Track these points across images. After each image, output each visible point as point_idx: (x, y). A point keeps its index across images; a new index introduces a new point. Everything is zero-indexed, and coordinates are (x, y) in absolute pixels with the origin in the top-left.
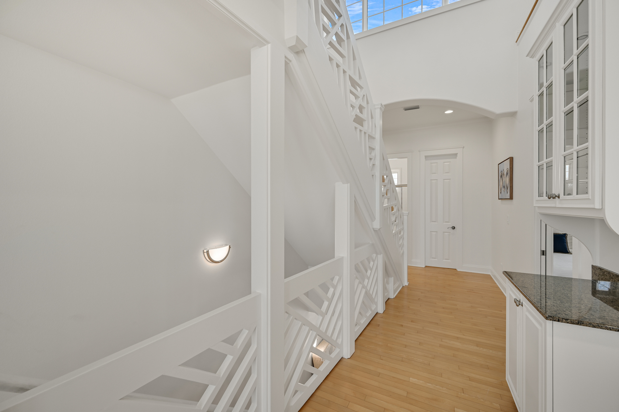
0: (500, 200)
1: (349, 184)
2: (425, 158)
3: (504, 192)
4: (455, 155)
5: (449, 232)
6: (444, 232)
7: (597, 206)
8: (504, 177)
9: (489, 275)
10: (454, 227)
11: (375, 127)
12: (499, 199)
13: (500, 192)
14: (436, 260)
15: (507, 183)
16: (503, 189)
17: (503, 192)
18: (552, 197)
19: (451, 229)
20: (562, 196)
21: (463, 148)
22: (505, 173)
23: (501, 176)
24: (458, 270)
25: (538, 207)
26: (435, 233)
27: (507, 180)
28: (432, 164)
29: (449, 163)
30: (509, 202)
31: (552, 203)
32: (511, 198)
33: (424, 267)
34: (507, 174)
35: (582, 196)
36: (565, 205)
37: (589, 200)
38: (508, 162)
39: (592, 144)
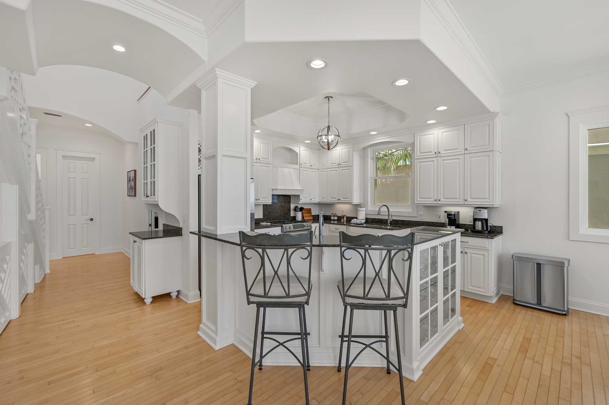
0: (129, 197)
1: (18, 185)
2: (63, 157)
4: (93, 159)
5: (87, 224)
6: (82, 224)
7: (157, 200)
8: (131, 181)
9: (122, 252)
10: (92, 219)
11: (31, 137)
13: (128, 192)
14: (75, 249)
15: (133, 186)
16: (130, 189)
17: (130, 191)
18: (147, 196)
19: (89, 220)
20: (150, 196)
21: (100, 154)
22: (132, 179)
24: (96, 254)
25: (144, 201)
26: (73, 226)
27: (133, 184)
28: (70, 163)
29: (87, 165)
30: (134, 198)
31: (147, 199)
32: (135, 195)
33: (62, 258)
34: (133, 180)
35: (154, 197)
36: (150, 200)
37: (155, 198)
38: (133, 172)
39: (156, 180)
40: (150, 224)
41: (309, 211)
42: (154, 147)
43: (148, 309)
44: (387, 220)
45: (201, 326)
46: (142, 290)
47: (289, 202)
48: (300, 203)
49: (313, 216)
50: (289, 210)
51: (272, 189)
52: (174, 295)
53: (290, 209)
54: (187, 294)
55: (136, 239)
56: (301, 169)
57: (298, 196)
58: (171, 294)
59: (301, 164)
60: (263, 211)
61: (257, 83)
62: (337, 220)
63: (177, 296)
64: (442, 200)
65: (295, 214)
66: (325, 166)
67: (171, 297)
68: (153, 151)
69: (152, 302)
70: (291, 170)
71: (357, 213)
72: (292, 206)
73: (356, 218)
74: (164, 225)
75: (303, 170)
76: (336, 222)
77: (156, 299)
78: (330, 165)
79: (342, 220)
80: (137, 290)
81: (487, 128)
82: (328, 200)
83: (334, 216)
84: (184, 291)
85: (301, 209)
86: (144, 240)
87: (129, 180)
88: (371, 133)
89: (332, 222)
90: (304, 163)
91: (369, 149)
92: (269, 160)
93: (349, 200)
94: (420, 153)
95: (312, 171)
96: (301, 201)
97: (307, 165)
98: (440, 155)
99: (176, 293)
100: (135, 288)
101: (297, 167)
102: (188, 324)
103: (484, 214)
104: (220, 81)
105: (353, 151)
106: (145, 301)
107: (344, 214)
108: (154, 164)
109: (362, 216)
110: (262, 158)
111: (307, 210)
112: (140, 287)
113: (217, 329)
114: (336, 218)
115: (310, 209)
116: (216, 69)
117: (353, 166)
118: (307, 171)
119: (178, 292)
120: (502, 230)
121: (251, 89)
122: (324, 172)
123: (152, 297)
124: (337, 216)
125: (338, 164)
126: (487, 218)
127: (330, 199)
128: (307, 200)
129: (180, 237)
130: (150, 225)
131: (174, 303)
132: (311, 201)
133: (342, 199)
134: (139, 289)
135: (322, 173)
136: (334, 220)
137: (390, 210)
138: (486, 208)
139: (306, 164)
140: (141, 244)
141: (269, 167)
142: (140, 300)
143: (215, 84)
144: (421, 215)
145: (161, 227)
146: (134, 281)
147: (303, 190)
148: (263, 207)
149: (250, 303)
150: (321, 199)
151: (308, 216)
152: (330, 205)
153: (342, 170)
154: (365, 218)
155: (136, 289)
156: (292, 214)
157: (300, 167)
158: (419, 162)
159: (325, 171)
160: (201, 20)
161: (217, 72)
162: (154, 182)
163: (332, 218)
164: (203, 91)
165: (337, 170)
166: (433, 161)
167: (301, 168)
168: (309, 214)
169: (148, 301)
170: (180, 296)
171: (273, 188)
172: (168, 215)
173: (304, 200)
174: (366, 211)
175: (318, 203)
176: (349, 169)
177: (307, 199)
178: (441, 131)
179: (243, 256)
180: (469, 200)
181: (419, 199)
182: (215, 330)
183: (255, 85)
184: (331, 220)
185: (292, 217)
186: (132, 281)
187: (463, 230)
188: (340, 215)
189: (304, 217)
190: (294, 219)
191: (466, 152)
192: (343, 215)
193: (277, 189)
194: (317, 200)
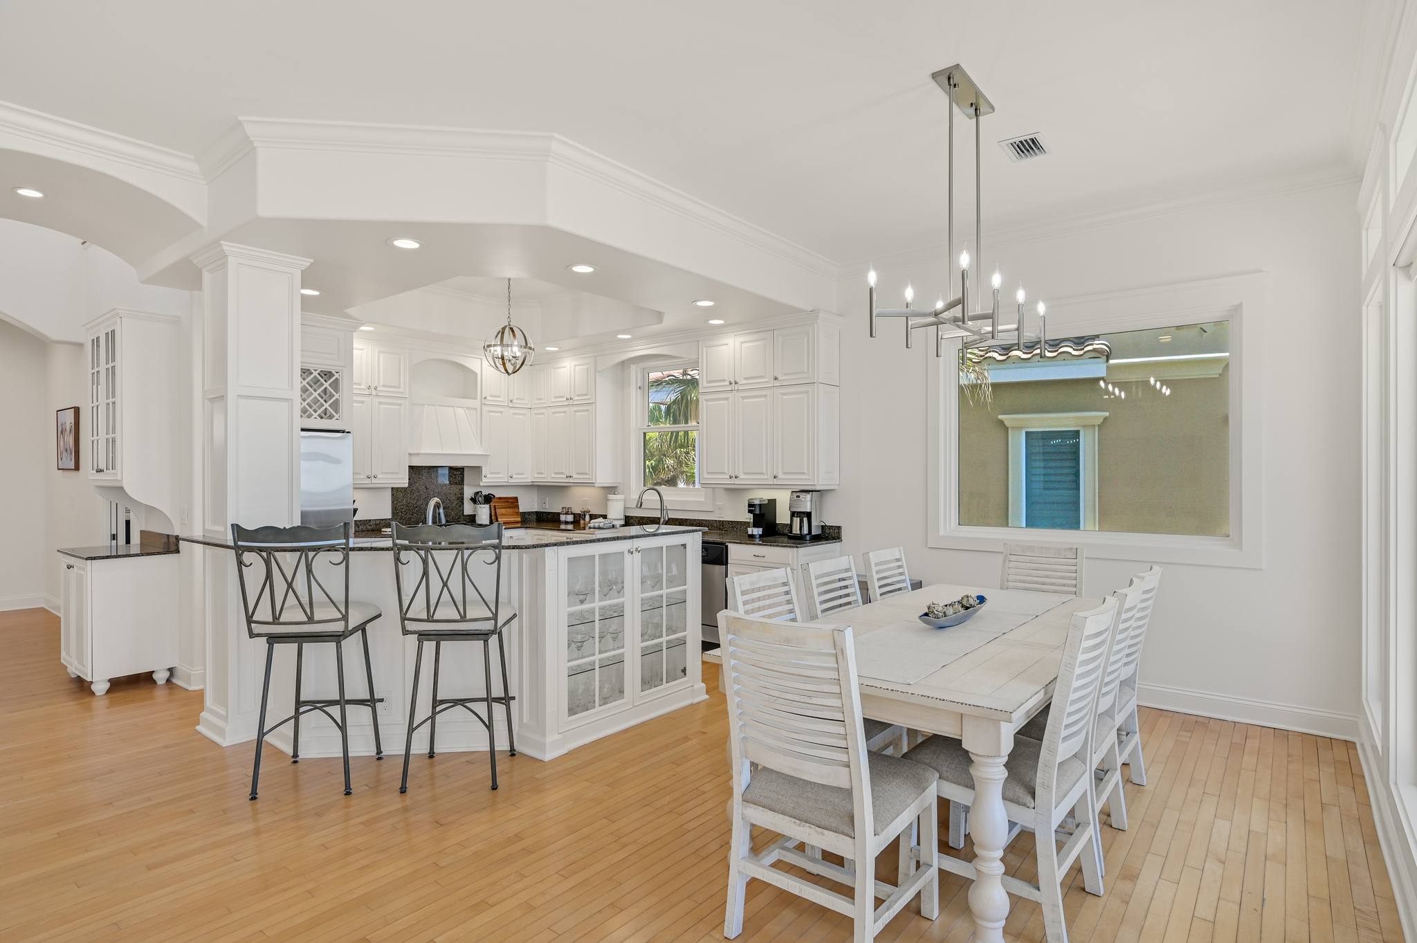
0: (61, 471)
3: (67, 458)
7: (119, 478)
8: (66, 435)
9: (43, 608)
12: (58, 469)
13: (60, 458)
15: (71, 446)
16: (64, 453)
17: (64, 458)
18: (100, 471)
20: (105, 470)
22: (68, 429)
23: (62, 432)
25: (95, 480)
27: (70, 440)
30: (74, 474)
31: (100, 476)
32: (77, 468)
34: (71, 430)
35: (113, 471)
36: (106, 478)
37: (116, 474)
38: (71, 413)
39: (118, 436)
40: (114, 535)
41: (513, 502)
42: (113, 367)
43: (100, 705)
44: (659, 519)
45: (203, 714)
46: (85, 666)
47: (462, 482)
48: (481, 484)
49: (523, 514)
50: (461, 500)
51: (410, 454)
52: (160, 678)
53: (463, 499)
54: (189, 671)
55: (72, 561)
56: (485, 409)
57: (477, 469)
58: (155, 676)
59: (484, 396)
60: (393, 502)
61: (313, 261)
62: (572, 523)
63: (168, 681)
64: (742, 476)
65: (475, 509)
66: (543, 401)
67: (154, 682)
68: (112, 372)
69: (108, 692)
70: (460, 411)
71: (606, 506)
72: (468, 492)
73: (605, 517)
74: (142, 532)
75: (489, 411)
76: (570, 527)
77: (117, 685)
78: (554, 400)
79: (582, 522)
80: (76, 668)
81: (806, 339)
82: (550, 478)
83: (567, 514)
84: (182, 668)
85: (488, 499)
86: (89, 561)
87: (61, 432)
88: (619, 336)
89: (563, 527)
90: (491, 396)
91: (633, 367)
92: (402, 390)
93: (588, 477)
94: (708, 382)
95: (514, 414)
96: (485, 481)
97: (501, 399)
98: (738, 387)
99: (167, 674)
100: (71, 665)
101: (476, 403)
102: (181, 718)
103: (806, 504)
104: (232, 262)
105: (596, 371)
106: (93, 687)
107: (586, 509)
108: (114, 403)
109: (616, 512)
110: (383, 386)
111: (508, 502)
112: (81, 662)
113: (227, 712)
114: (570, 518)
115: (516, 498)
116: (222, 242)
117: (595, 403)
118: (502, 412)
119: (171, 670)
120: (839, 533)
121: (302, 270)
122: (542, 416)
123: (110, 680)
124: (574, 514)
125: (567, 399)
126: (809, 511)
127: (553, 476)
128: (502, 479)
129: (176, 555)
130: (114, 537)
131: (160, 694)
132: (512, 480)
133: (575, 476)
134: (80, 667)
135: (538, 416)
136: (567, 523)
137: (665, 498)
138: (808, 491)
139: (499, 397)
140: (83, 569)
141: (400, 405)
142: (82, 686)
143: (224, 266)
144: (720, 509)
145: (136, 538)
146: (68, 654)
147: (488, 455)
148: (393, 495)
149: (254, 636)
150: (536, 476)
151: (509, 515)
152: (559, 489)
153: (576, 411)
154: (623, 517)
155: (74, 670)
156: (468, 509)
157: (482, 404)
158: (707, 400)
159: (543, 413)
160: (193, 157)
161: (224, 248)
162: (114, 441)
163: (563, 518)
164: (206, 273)
165: (565, 412)
166: (727, 399)
167: (484, 407)
168: (511, 510)
169: (100, 688)
170: (174, 680)
171: (411, 452)
172: (150, 510)
173: (493, 478)
174: (625, 500)
175: (531, 484)
176: (588, 410)
177: (501, 476)
178: (739, 339)
179: (240, 563)
180: (780, 476)
181: (706, 476)
182: (224, 713)
183: (309, 264)
184: (559, 522)
185: (468, 515)
186: (63, 654)
187: (706, 529)
188: (577, 510)
189: (498, 517)
190: (472, 520)
191: (777, 383)
192: (583, 510)
193: (419, 454)
194: (528, 479)
